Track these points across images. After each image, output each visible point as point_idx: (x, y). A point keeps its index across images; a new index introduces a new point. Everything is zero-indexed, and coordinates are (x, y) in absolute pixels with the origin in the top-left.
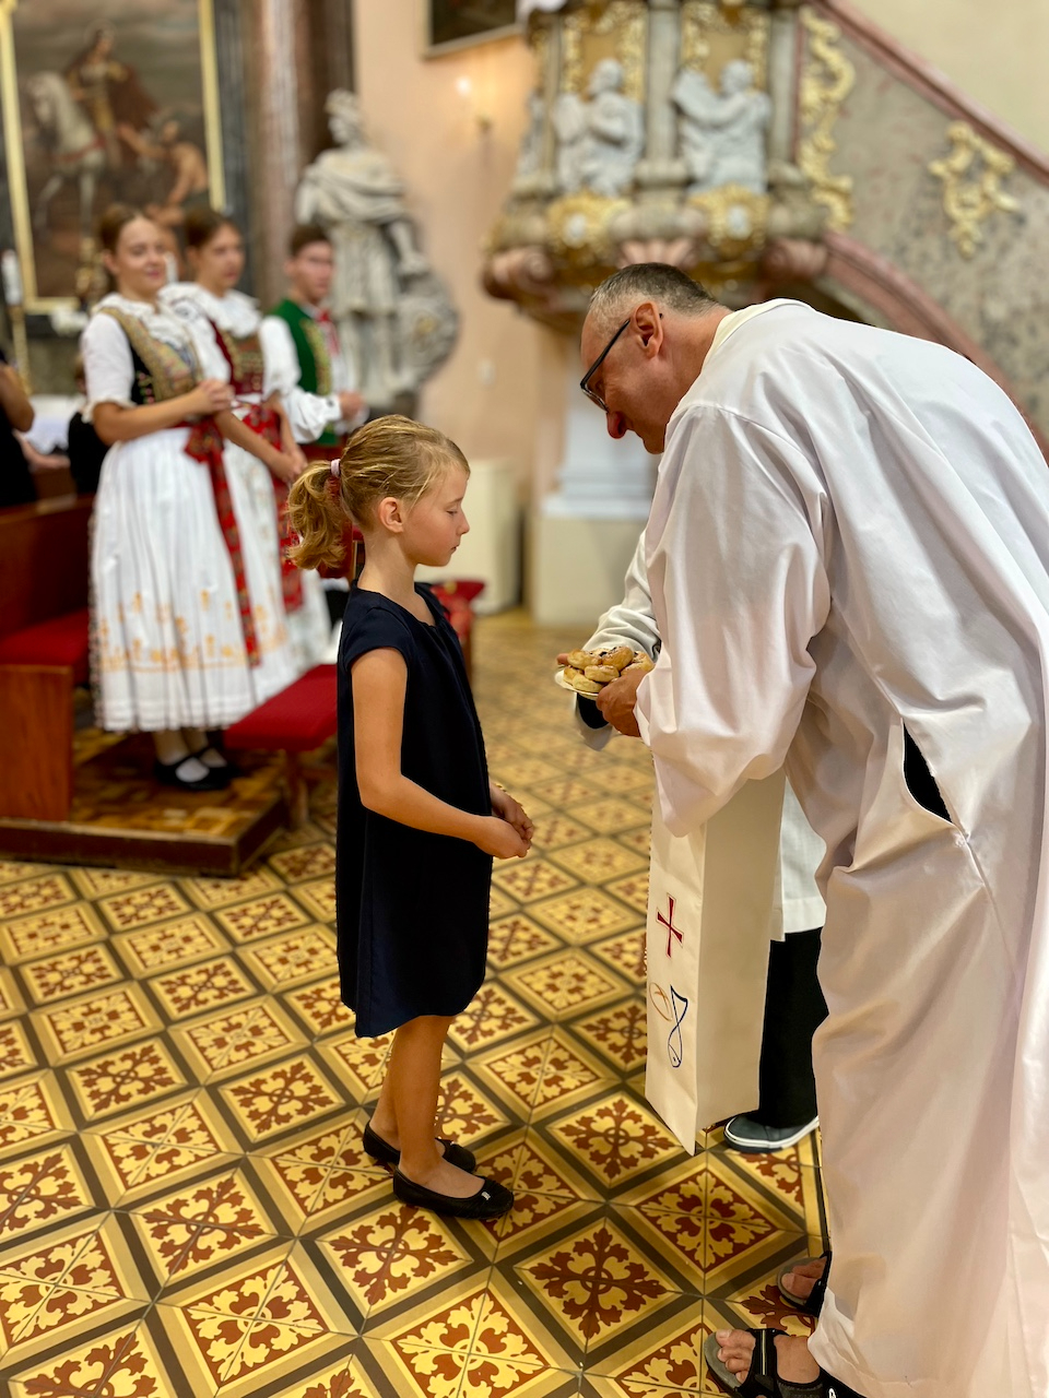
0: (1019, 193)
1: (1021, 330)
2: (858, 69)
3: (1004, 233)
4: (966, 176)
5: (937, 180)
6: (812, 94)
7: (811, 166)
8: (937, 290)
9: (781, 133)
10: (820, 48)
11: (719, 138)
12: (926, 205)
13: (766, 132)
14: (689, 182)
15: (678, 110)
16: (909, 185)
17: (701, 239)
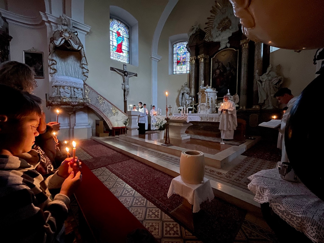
0: (104, 101)
1: (106, 110)
2: (90, 90)
3: (104, 103)
4: (100, 99)
5: (98, 99)
6: (86, 91)
7: (87, 97)
8: (99, 107)
9: (84, 94)
10: (86, 88)
11: (79, 94)
12: (97, 101)
13: (82, 94)
14: (77, 97)
15: (74, 91)
16: (95, 99)
17: (78, 102)
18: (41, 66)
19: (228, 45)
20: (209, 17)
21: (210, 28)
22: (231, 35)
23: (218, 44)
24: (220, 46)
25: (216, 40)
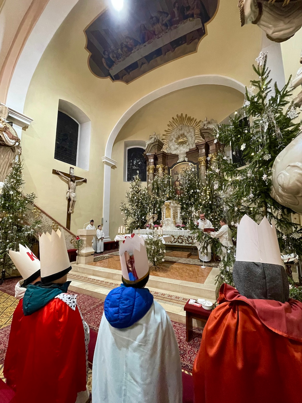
0: (42, 214)
1: (42, 228)
3: (41, 218)
4: (36, 212)
5: (33, 212)
19: (186, 159)
20: (167, 130)
21: (168, 140)
22: (188, 150)
23: (176, 156)
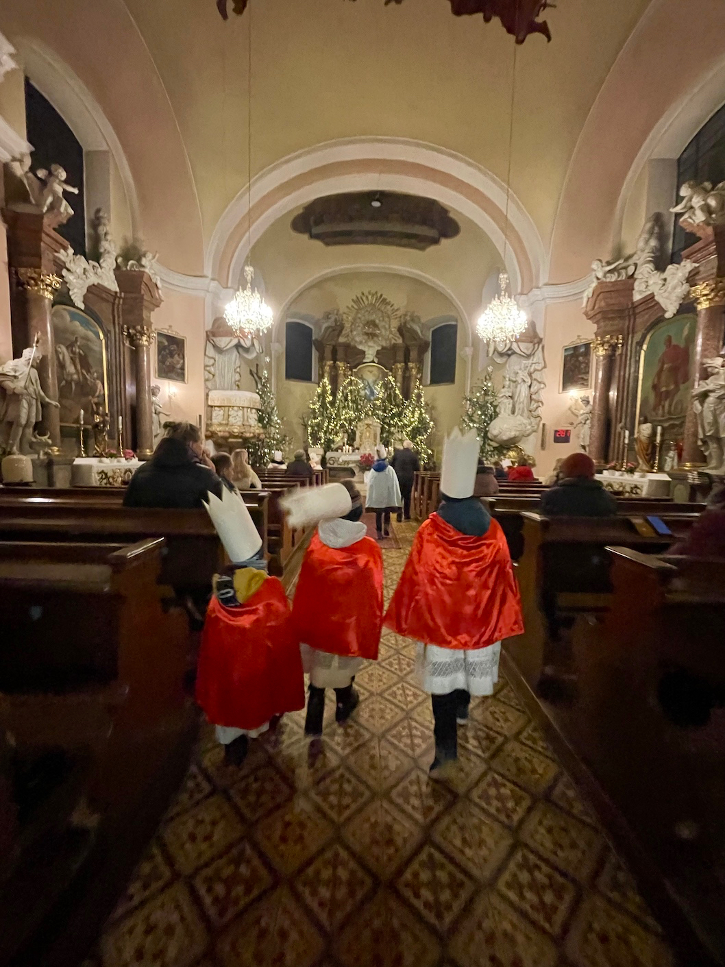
18: (182, 361)
19: (376, 360)
22: (379, 348)
23: (363, 353)
24: (364, 358)
25: (360, 347)
